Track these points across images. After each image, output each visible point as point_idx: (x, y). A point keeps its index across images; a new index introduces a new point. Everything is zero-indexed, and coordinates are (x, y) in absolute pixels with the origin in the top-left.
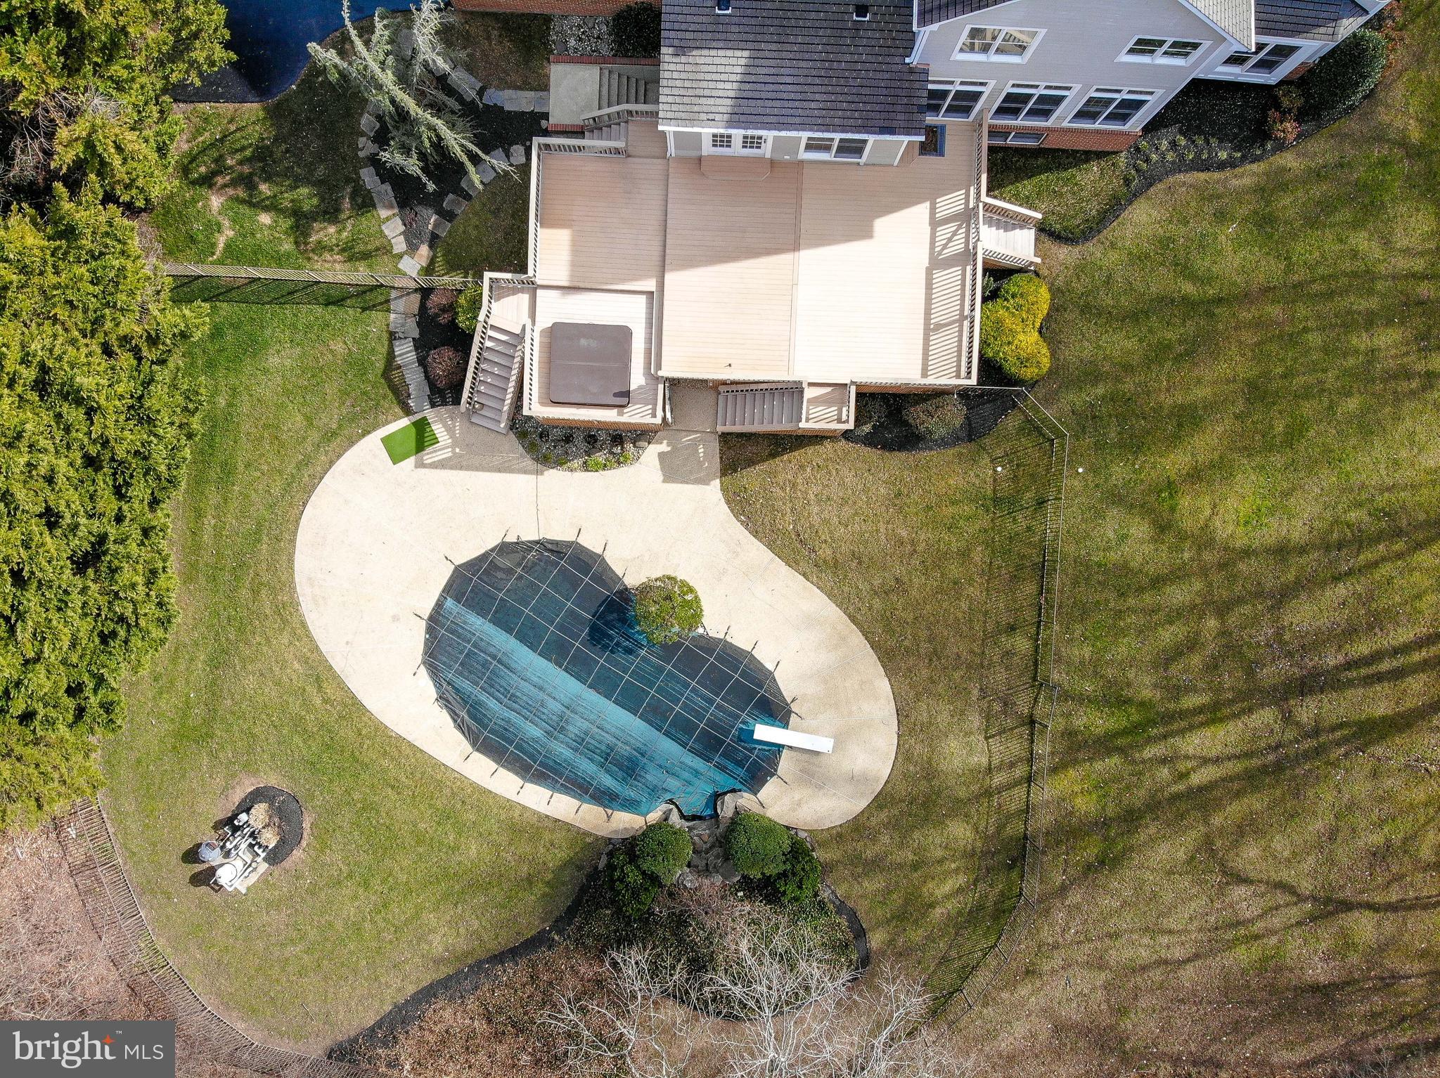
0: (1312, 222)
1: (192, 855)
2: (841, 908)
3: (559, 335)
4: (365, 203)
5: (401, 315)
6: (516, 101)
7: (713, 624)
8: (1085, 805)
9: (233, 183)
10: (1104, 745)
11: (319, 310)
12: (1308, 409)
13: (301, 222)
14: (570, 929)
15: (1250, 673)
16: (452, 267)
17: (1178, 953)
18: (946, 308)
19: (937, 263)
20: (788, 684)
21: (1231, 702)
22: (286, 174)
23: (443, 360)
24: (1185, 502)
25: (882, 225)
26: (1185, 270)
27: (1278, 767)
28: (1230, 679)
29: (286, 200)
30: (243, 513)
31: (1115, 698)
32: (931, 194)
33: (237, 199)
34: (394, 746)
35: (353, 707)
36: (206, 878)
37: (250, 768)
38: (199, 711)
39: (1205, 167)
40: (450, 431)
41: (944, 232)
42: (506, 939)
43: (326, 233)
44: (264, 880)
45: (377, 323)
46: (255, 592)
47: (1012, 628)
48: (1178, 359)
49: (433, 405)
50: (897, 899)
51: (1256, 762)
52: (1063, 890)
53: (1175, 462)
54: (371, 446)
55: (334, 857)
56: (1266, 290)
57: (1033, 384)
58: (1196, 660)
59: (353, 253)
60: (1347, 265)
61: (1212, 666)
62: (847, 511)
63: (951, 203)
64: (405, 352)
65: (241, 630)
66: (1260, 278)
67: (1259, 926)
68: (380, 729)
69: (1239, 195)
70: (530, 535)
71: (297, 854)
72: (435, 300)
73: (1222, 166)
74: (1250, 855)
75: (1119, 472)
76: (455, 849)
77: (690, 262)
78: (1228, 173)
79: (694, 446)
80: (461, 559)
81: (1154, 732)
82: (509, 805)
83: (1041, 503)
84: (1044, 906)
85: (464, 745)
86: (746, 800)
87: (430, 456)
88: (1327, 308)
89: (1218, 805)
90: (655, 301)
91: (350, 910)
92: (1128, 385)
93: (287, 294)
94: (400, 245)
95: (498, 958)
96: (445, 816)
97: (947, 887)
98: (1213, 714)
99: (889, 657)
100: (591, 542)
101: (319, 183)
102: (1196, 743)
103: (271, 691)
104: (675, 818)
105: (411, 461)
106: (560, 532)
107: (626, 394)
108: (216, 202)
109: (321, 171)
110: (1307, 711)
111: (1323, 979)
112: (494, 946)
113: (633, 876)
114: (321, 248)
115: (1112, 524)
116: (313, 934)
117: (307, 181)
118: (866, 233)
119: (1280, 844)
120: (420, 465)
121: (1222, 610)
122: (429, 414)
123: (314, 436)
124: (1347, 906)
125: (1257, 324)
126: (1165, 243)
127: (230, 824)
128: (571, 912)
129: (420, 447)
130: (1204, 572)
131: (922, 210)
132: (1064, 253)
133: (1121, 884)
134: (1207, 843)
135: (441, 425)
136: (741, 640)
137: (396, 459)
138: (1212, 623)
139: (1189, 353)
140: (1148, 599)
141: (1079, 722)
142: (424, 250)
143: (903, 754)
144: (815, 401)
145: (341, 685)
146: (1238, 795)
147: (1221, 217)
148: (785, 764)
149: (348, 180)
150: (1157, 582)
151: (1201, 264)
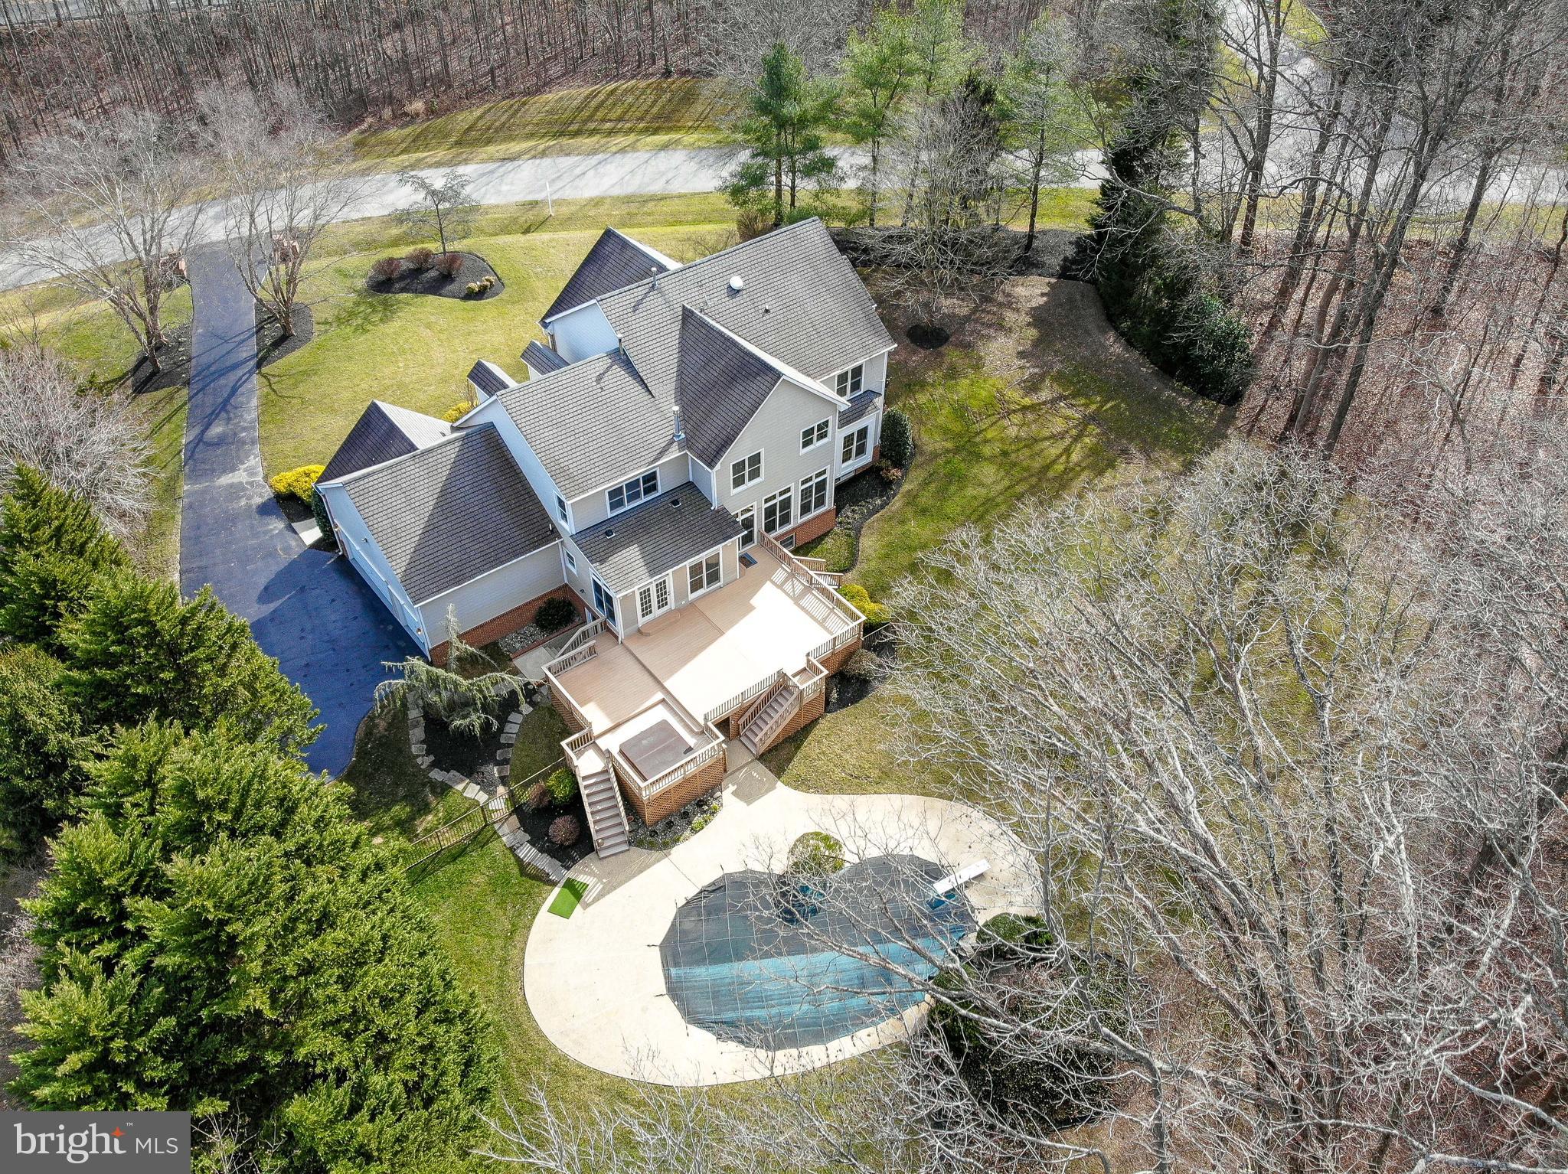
0: (943, 500)
3: (628, 748)
4: (443, 789)
5: (509, 832)
11: (451, 867)
13: (405, 827)
18: (819, 612)
19: (797, 598)
23: (561, 828)
29: (387, 820)
32: (767, 578)
39: (875, 511)
40: (591, 874)
43: (427, 821)
45: (496, 849)
49: (568, 868)
54: (544, 921)
59: (452, 820)
63: (779, 575)
64: (527, 852)
69: (901, 511)
70: (692, 892)
78: (888, 506)
79: (748, 775)
80: (659, 940)
87: (588, 897)
90: (670, 701)
94: (482, 797)
100: (734, 867)
101: (405, 798)
105: (579, 908)
106: (711, 875)
107: (691, 749)
109: (401, 792)
114: (428, 830)
117: (395, 802)
120: (586, 906)
122: (570, 874)
123: (499, 942)
126: (890, 545)
129: (578, 896)
131: (768, 584)
135: (584, 873)
137: (567, 915)
142: (501, 789)
147: (903, 522)
149: (424, 785)
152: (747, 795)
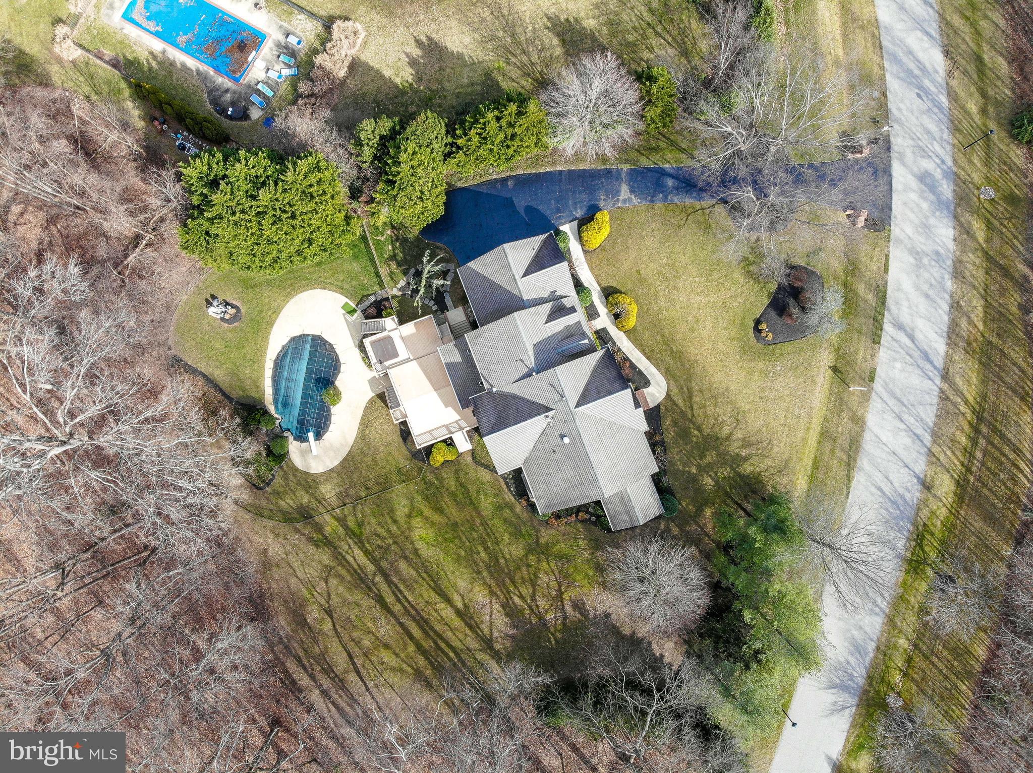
0: (505, 521)
1: (214, 297)
2: (273, 475)
3: (389, 339)
4: (405, 273)
5: (381, 294)
6: (448, 301)
7: (334, 410)
8: (328, 530)
9: (395, 235)
10: (346, 528)
11: (372, 272)
12: (457, 542)
13: (393, 257)
14: (237, 406)
15: (382, 558)
16: (399, 302)
17: (299, 575)
18: (436, 434)
19: (447, 427)
20: (327, 436)
21: (372, 557)
22: (404, 248)
23: (373, 311)
24: (419, 519)
25: (450, 409)
26: (478, 492)
27: (361, 579)
28: (378, 554)
29: (397, 251)
30: (310, 273)
31: (360, 525)
32: (464, 418)
33: (392, 237)
34: (266, 339)
35: (271, 324)
36: (209, 304)
37: (244, 303)
38: (253, 283)
39: (508, 486)
40: (357, 319)
41: (455, 425)
42: (227, 390)
43: (394, 265)
44: (215, 319)
45: (376, 288)
46: (291, 285)
47: (367, 489)
48: (455, 500)
49: (361, 311)
50: (282, 490)
51: (359, 571)
52: (303, 534)
53: (427, 512)
54: (344, 300)
55: (230, 335)
56: (482, 516)
57: (429, 464)
58: (379, 542)
59: (391, 274)
60: (498, 536)
61: (380, 547)
62: (381, 433)
63: (463, 424)
64: (372, 299)
65: (279, 286)
66: (484, 513)
67: (315, 593)
68: (269, 333)
69: (503, 498)
70: (337, 351)
71: (226, 325)
72: (386, 303)
73: (510, 490)
74: (333, 582)
75: (419, 498)
76: (245, 367)
77: (420, 365)
78: (509, 493)
79: (381, 384)
80: (324, 336)
81: (356, 540)
82: (263, 376)
83: (404, 482)
84: (297, 531)
85: (274, 358)
86: (291, 438)
87: (347, 316)
88: (484, 536)
89: (344, 566)
90: (408, 360)
91: (217, 345)
92: (443, 491)
93: (373, 261)
94: (399, 286)
95: (221, 390)
96: (253, 360)
97: (291, 502)
98: (367, 553)
99: (345, 460)
100: (342, 368)
101: (405, 258)
102: (358, 552)
103: (266, 300)
104: (278, 421)
105: (344, 312)
106: (342, 360)
107: (381, 363)
108: (389, 232)
109: (408, 258)
110: (379, 579)
111: (309, 621)
112: (224, 388)
113: (258, 417)
114: (389, 265)
115: (405, 502)
116: (206, 338)
117: (404, 255)
118: (446, 406)
119: (341, 589)
120: (344, 315)
121: (395, 542)
122: (359, 311)
123: (340, 284)
124: (331, 617)
125: (472, 517)
126: (483, 484)
127: (227, 304)
128: (241, 404)
129: (349, 313)
130: (403, 533)
131: (458, 418)
132: (469, 459)
133: (312, 549)
134: (332, 568)
135: (358, 315)
136: (333, 419)
137: (343, 307)
138: (391, 542)
139: (457, 503)
140: (389, 521)
141: (350, 518)
142: (400, 293)
143: (320, 475)
144: (401, 411)
145: (276, 319)
146: (348, 571)
147: (496, 496)
148: (304, 445)
149: (409, 266)
150: (395, 522)
151: (482, 496)
152: (372, 381)
